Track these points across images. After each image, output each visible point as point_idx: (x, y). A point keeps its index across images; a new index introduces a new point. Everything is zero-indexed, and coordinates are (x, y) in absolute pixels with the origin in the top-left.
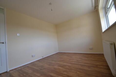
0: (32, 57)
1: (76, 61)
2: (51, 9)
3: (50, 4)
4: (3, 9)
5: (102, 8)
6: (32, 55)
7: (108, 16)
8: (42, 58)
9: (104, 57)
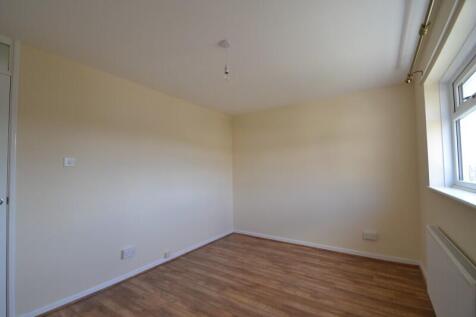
0: (122, 258)
1: (307, 296)
2: (226, 69)
3: (223, 44)
4: (9, 46)
5: (439, 83)
6: (123, 252)
7: (458, 122)
8: (165, 260)
9: (426, 292)
